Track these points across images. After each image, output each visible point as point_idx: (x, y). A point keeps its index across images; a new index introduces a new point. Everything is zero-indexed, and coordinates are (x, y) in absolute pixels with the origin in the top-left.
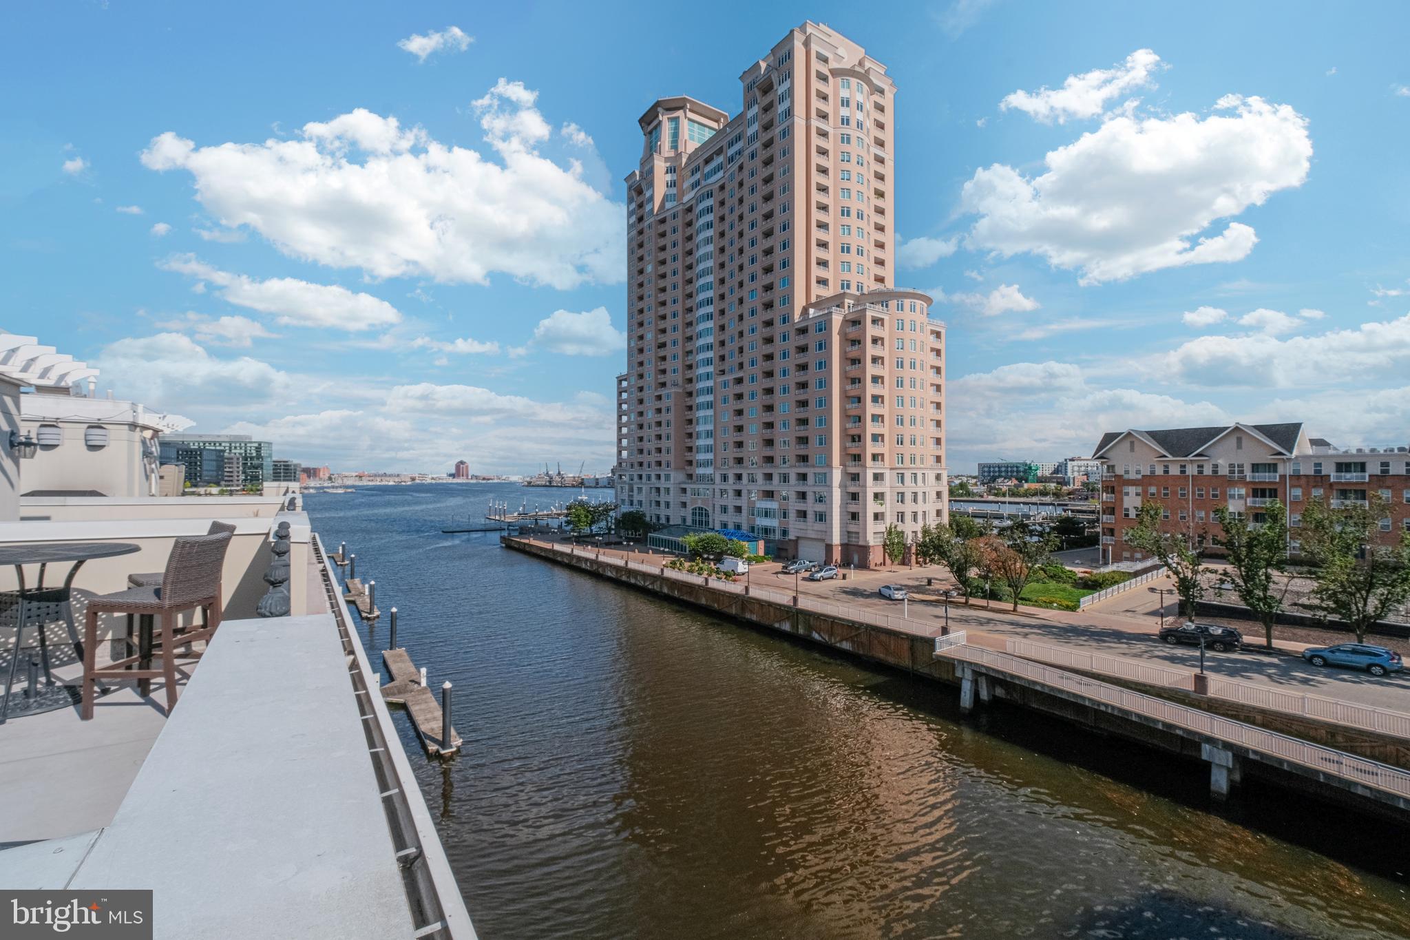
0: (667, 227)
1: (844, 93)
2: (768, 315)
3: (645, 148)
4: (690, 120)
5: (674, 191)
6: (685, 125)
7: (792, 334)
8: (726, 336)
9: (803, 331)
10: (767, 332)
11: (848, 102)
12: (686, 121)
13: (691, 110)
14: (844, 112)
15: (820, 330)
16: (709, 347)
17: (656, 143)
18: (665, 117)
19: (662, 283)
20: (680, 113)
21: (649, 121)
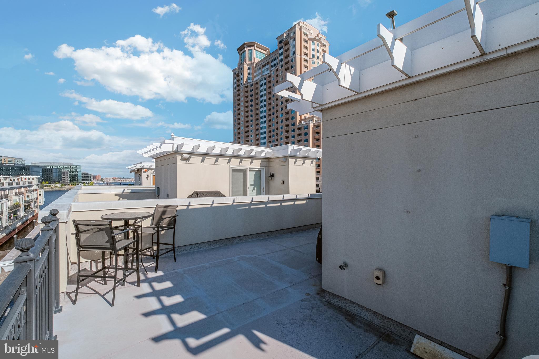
0: (249, 89)
1: (313, 46)
2: (287, 123)
3: (240, 59)
4: (256, 50)
5: (251, 76)
6: (254, 52)
7: (296, 129)
8: (271, 129)
9: (300, 129)
10: (287, 128)
11: (314, 49)
12: (255, 51)
13: (256, 47)
14: (313, 53)
15: (306, 129)
16: (265, 133)
17: (244, 58)
18: (247, 49)
19: (247, 109)
20: (253, 48)
21: (241, 50)
